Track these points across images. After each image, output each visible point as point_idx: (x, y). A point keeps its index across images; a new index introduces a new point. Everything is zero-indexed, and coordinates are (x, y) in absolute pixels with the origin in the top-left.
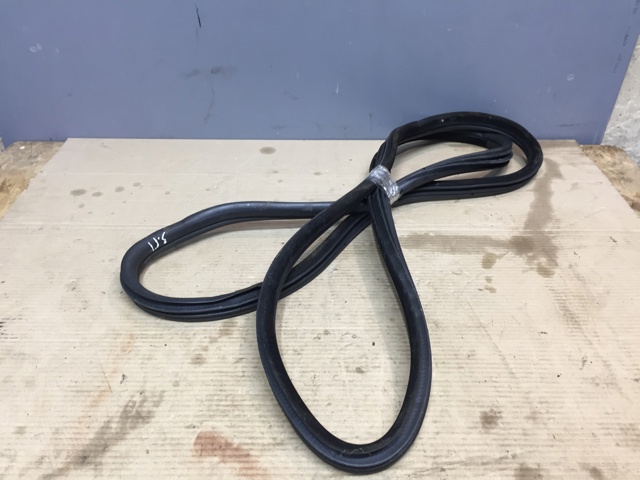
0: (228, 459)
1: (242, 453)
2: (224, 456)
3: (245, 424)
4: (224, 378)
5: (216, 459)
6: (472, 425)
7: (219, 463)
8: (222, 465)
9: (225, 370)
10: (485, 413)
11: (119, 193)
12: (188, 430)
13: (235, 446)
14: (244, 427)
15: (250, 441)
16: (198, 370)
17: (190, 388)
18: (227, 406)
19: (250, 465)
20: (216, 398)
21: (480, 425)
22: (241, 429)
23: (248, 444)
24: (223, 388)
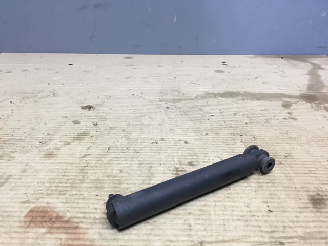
0: (55, 230)
1: (71, 226)
2: (52, 227)
3: (80, 201)
4: (69, 167)
5: (43, 230)
6: (302, 205)
7: (46, 233)
8: (48, 235)
9: (71, 162)
10: (312, 196)
12: (23, 205)
13: (66, 219)
14: (78, 203)
15: (82, 215)
16: (47, 162)
17: (36, 174)
18: (66, 187)
19: (77, 236)
20: (58, 181)
21: (310, 205)
22: (75, 205)
23: (79, 218)
24: (66, 174)
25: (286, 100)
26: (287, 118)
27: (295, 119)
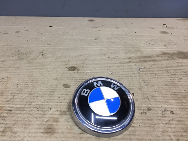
11: (17, 33)
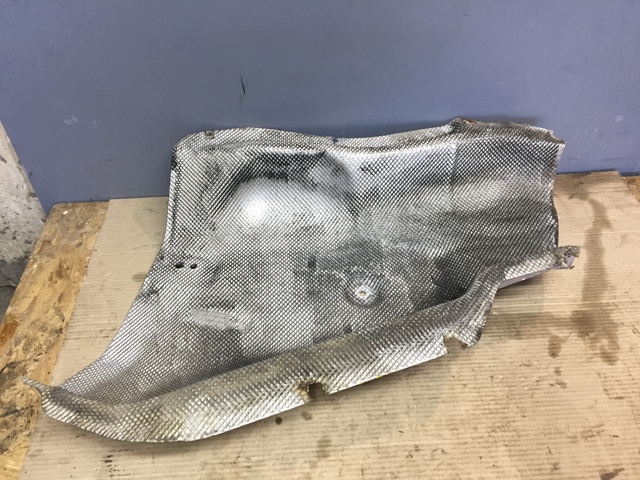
25: (554, 331)
26: (553, 382)
27: (563, 385)
